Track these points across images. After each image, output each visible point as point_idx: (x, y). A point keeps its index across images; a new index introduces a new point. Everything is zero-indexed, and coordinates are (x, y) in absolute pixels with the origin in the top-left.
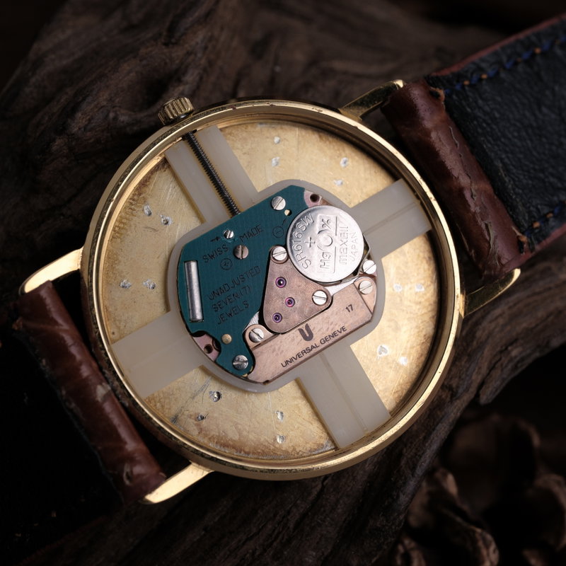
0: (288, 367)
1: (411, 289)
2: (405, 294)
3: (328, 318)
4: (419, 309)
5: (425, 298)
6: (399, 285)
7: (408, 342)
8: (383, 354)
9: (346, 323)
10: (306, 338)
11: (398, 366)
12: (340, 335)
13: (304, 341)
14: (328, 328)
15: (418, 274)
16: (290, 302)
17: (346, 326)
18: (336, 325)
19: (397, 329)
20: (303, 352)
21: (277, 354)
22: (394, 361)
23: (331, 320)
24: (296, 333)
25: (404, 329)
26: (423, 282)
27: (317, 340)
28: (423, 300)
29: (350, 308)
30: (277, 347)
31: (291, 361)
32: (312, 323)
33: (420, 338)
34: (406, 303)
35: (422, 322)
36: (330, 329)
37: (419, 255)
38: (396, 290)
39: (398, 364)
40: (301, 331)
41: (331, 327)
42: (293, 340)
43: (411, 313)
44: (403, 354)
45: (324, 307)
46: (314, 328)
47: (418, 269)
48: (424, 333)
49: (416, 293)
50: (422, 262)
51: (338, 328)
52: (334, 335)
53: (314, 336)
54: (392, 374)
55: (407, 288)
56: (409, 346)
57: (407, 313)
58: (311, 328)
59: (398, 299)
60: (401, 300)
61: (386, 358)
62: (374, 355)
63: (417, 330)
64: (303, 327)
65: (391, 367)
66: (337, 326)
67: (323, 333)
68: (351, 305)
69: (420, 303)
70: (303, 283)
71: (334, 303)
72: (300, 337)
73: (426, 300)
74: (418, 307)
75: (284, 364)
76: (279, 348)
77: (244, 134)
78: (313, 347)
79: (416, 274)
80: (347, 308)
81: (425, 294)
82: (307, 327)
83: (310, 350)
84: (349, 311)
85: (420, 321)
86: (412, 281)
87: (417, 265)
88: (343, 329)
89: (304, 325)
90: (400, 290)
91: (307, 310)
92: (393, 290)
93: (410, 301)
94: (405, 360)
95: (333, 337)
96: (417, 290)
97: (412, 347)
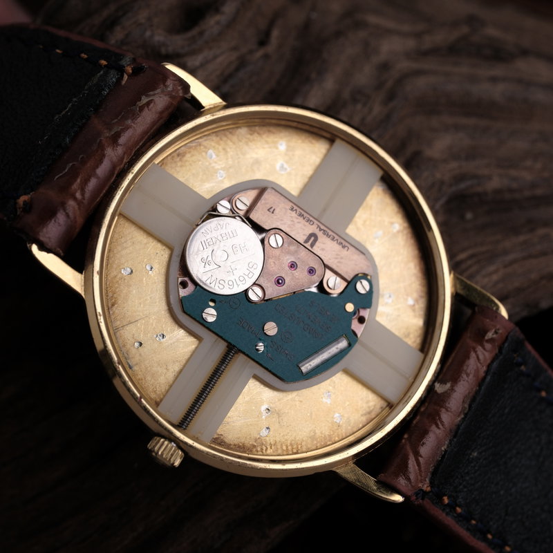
0: (347, 244)
1: (216, 163)
2: (223, 166)
3: (289, 226)
4: (231, 148)
5: (217, 146)
6: (218, 175)
7: (264, 148)
8: (285, 166)
9: (286, 209)
10: (316, 239)
11: (289, 149)
12: (298, 210)
13: (319, 240)
14: (298, 222)
15: (199, 161)
16: (293, 266)
17: (288, 207)
18: (292, 217)
19: (257, 162)
20: (328, 236)
21: (342, 258)
22: (286, 154)
23: (289, 223)
24: (316, 249)
25: (255, 156)
26: (204, 154)
27: (312, 229)
28: (220, 148)
29: (272, 210)
30: (336, 261)
31: (341, 244)
32: (301, 239)
33: (256, 138)
34: (230, 162)
35: (241, 141)
36: (298, 220)
37: (181, 166)
38: (224, 176)
39: (287, 150)
40: (312, 245)
41: (296, 221)
42: (323, 249)
43: (237, 154)
44: (277, 148)
45: (282, 234)
46: (304, 235)
47: (195, 162)
48: (249, 136)
49: (217, 156)
50: (186, 161)
51: (293, 214)
52: (300, 215)
53: (310, 232)
54: (298, 152)
55: (217, 167)
56: (266, 146)
57: (239, 158)
58: (305, 238)
59: (231, 170)
60: (230, 167)
61: (287, 162)
62: (290, 174)
63: (250, 144)
64: (308, 245)
65: (293, 155)
66: (292, 215)
67: (305, 225)
68: (269, 210)
69: (224, 149)
70: (271, 261)
71: (274, 227)
72: (317, 244)
73: (219, 145)
74: (229, 150)
75: (346, 248)
76: (336, 258)
77: (149, 378)
78: (321, 230)
79: (200, 163)
80: (273, 213)
81: (214, 147)
82: (306, 241)
83: (324, 231)
84: (274, 210)
85: (241, 144)
86: (207, 164)
87: (191, 164)
88: (292, 209)
89: (305, 245)
90: (222, 172)
91: (293, 248)
92: (225, 178)
93: (227, 159)
94: (281, 145)
95: (303, 215)
96: (214, 156)
97: (267, 142)
